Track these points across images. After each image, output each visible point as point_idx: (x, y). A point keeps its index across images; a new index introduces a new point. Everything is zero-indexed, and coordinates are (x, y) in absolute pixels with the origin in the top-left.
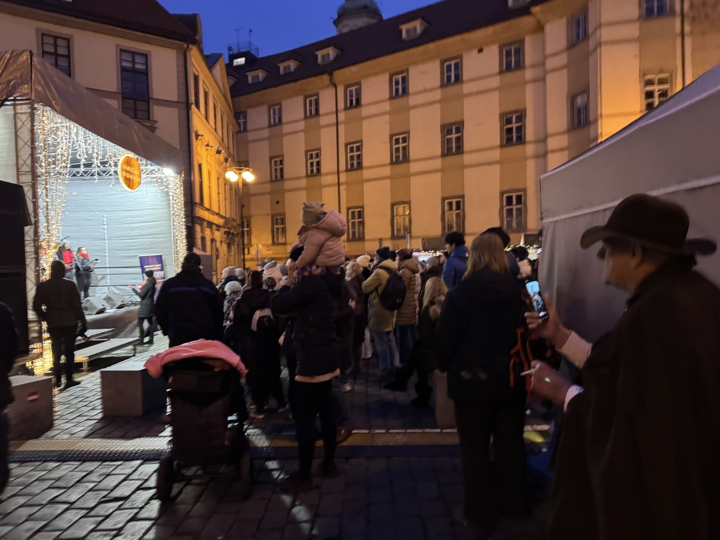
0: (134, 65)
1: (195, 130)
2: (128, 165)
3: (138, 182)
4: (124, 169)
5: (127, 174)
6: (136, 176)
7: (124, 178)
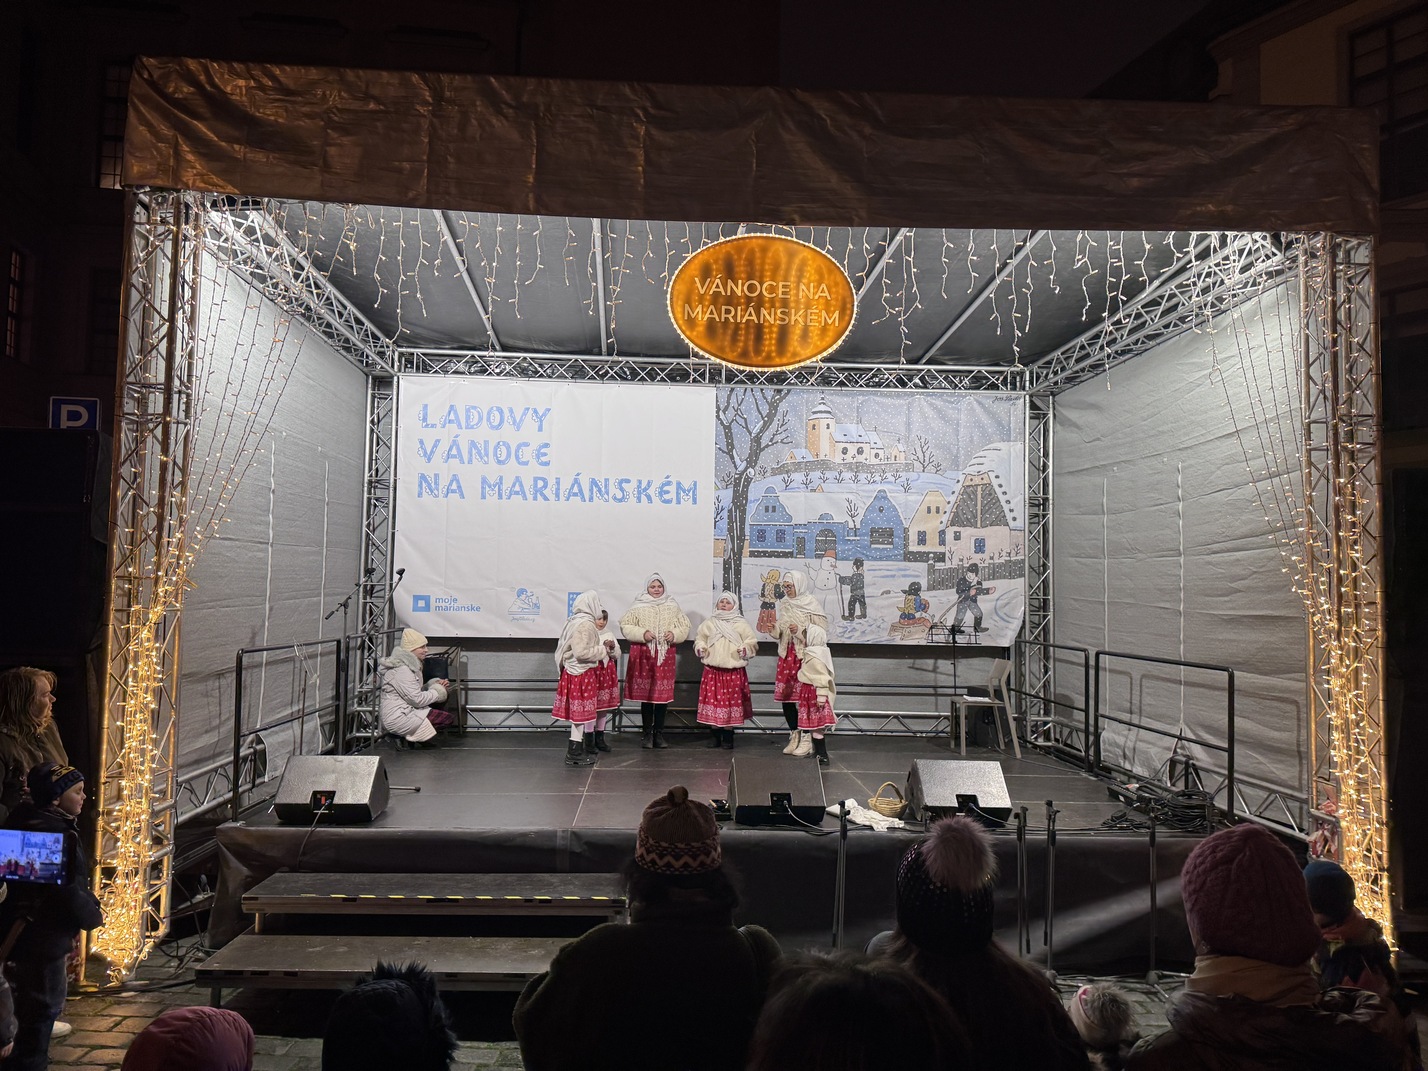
2: (730, 273)
3: (824, 330)
4: (701, 298)
5: (728, 312)
6: (808, 308)
7: (701, 329)
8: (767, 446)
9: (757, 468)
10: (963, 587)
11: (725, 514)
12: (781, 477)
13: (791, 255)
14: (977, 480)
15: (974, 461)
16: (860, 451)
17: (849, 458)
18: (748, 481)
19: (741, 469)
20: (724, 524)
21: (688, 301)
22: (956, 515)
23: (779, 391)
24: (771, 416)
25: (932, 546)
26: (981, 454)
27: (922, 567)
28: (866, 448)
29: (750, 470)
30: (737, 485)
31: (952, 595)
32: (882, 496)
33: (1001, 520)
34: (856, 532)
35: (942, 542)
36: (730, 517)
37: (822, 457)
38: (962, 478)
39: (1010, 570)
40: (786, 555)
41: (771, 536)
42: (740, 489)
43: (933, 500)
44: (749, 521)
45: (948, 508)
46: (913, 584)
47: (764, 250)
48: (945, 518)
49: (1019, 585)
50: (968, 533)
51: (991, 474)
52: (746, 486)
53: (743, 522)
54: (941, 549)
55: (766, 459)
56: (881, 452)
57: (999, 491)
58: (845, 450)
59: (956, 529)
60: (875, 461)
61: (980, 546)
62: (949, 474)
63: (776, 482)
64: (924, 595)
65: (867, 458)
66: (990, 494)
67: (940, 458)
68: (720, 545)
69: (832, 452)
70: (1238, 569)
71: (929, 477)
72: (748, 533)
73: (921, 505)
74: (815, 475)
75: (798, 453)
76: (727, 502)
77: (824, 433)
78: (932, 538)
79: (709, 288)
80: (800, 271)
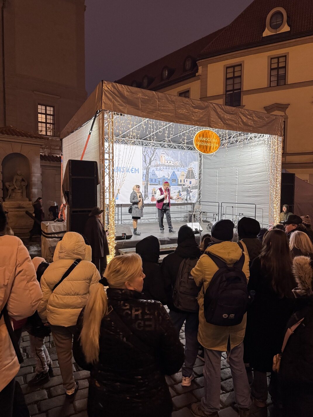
2: (203, 136)
3: (216, 147)
4: (199, 140)
5: (203, 143)
6: (214, 143)
7: (198, 146)
8: (153, 160)
9: (151, 165)
10: (187, 191)
11: (145, 175)
12: (155, 168)
13: (212, 134)
14: (190, 169)
16: (170, 163)
17: (168, 163)
18: (149, 168)
19: (148, 165)
20: (144, 178)
21: (197, 141)
22: (187, 176)
23: (155, 148)
24: (153, 154)
25: (182, 183)
26: (191, 164)
27: (180, 187)
28: (171, 161)
29: (149, 166)
30: (147, 169)
31: (185, 193)
32: (174, 172)
33: (194, 178)
34: (169, 179)
35: (184, 182)
36: (146, 176)
37: (163, 163)
38: (188, 169)
39: (195, 188)
40: (156, 185)
41: (154, 180)
42: (148, 169)
43: (183, 173)
44: (149, 177)
45: (185, 175)
46: (179, 191)
47: (208, 132)
48: (185, 177)
49: (197, 190)
50: (188, 180)
51: (193, 168)
52: (149, 169)
53: (148, 177)
54: (184, 183)
55: (153, 163)
56: (174, 163)
57: (194, 171)
58: (167, 162)
60: (173, 165)
61: (190, 183)
62: (186, 168)
63: (154, 168)
64: (181, 193)
65: (172, 164)
66: (192, 172)
67: (184, 164)
68: (144, 182)
69: (165, 162)
70: (250, 188)
71: (182, 168)
72: (149, 180)
73: (181, 175)
74: (162, 167)
75: (159, 162)
76: (145, 173)
77: (163, 158)
78: (183, 181)
79: (200, 139)
80: (213, 137)
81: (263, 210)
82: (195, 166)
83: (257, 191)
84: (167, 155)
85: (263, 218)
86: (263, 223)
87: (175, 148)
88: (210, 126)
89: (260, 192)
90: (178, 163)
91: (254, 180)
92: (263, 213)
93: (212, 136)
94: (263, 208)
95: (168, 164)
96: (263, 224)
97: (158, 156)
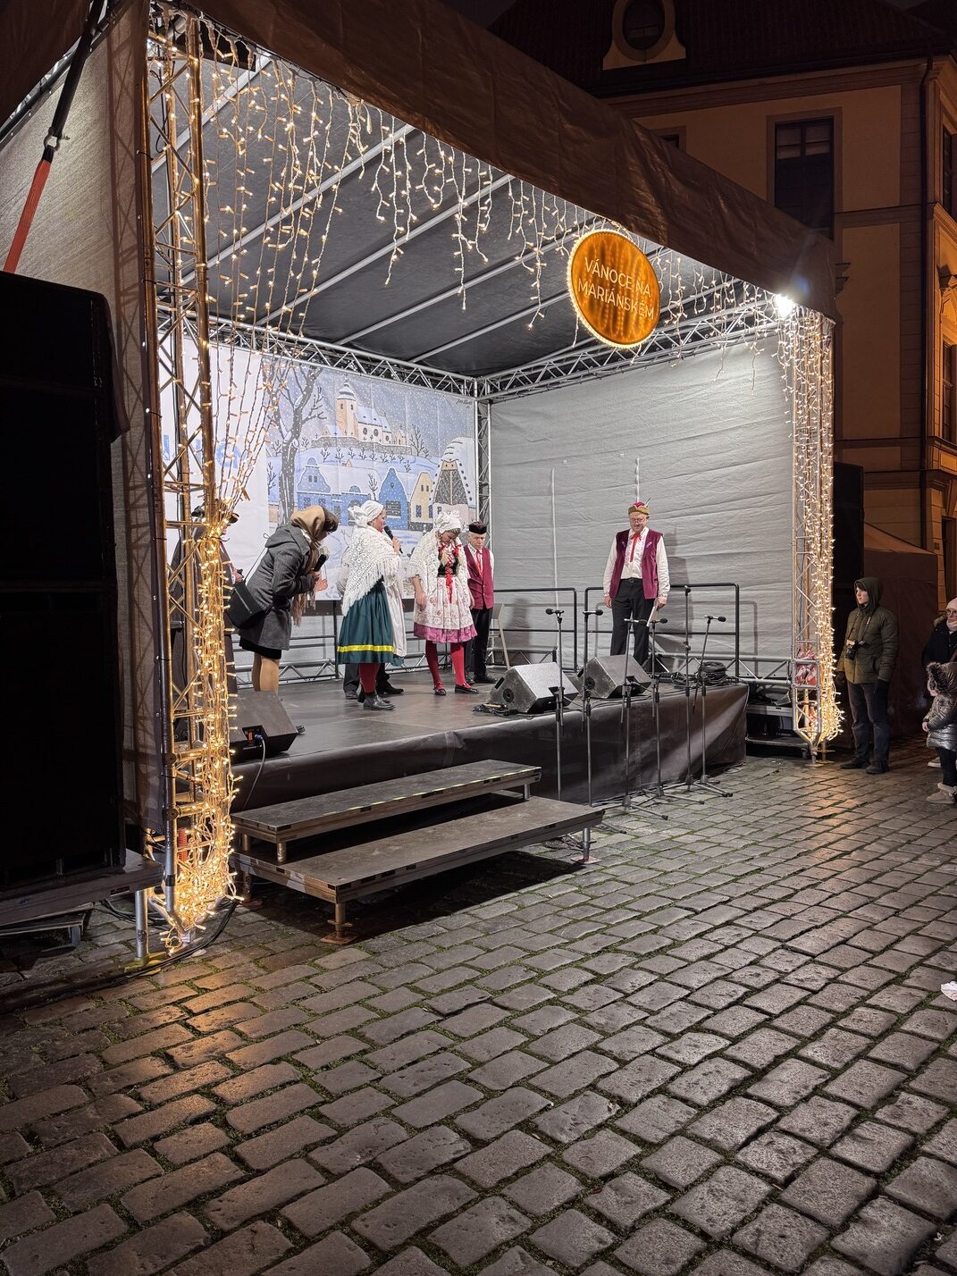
0: (803, 152)
1: (941, 265)
2: (603, 262)
3: (646, 320)
4: (588, 274)
5: (601, 292)
6: (639, 301)
7: (586, 302)
8: (307, 419)
9: (300, 439)
11: (276, 480)
12: (319, 449)
13: (634, 255)
14: (450, 467)
15: (448, 450)
16: (376, 434)
17: (367, 437)
18: (294, 450)
19: (287, 438)
20: (276, 491)
21: (580, 276)
22: (438, 494)
23: (314, 368)
24: (309, 391)
25: (424, 519)
26: (451, 445)
28: (379, 429)
29: (295, 440)
30: (284, 454)
32: (392, 473)
33: (463, 500)
35: (431, 516)
36: (281, 484)
37: (349, 435)
38: (441, 463)
42: (288, 455)
43: (425, 481)
44: (296, 490)
45: (433, 487)
47: (621, 246)
48: (432, 495)
51: (458, 463)
52: (292, 456)
53: (291, 490)
54: (430, 521)
55: (310, 430)
56: (390, 435)
57: (462, 476)
58: (365, 431)
59: (438, 504)
60: (386, 443)
62: (434, 459)
63: (316, 453)
65: (380, 439)
66: (457, 478)
67: (426, 447)
68: (275, 510)
69: (356, 431)
70: (698, 527)
71: (421, 460)
72: (296, 500)
73: (417, 483)
74: (344, 451)
75: (330, 428)
76: (277, 470)
77: (350, 413)
78: (425, 512)
79: (592, 268)
80: (638, 270)
81: (756, 608)
82: (463, 452)
83: (730, 537)
84: (363, 400)
85: (756, 640)
86: (758, 657)
87: (388, 375)
88: (624, 222)
89: (741, 540)
90: (405, 438)
91: (713, 494)
92: (756, 618)
93: (635, 266)
94: (755, 600)
95: (368, 440)
96: (756, 661)
97: (327, 403)
